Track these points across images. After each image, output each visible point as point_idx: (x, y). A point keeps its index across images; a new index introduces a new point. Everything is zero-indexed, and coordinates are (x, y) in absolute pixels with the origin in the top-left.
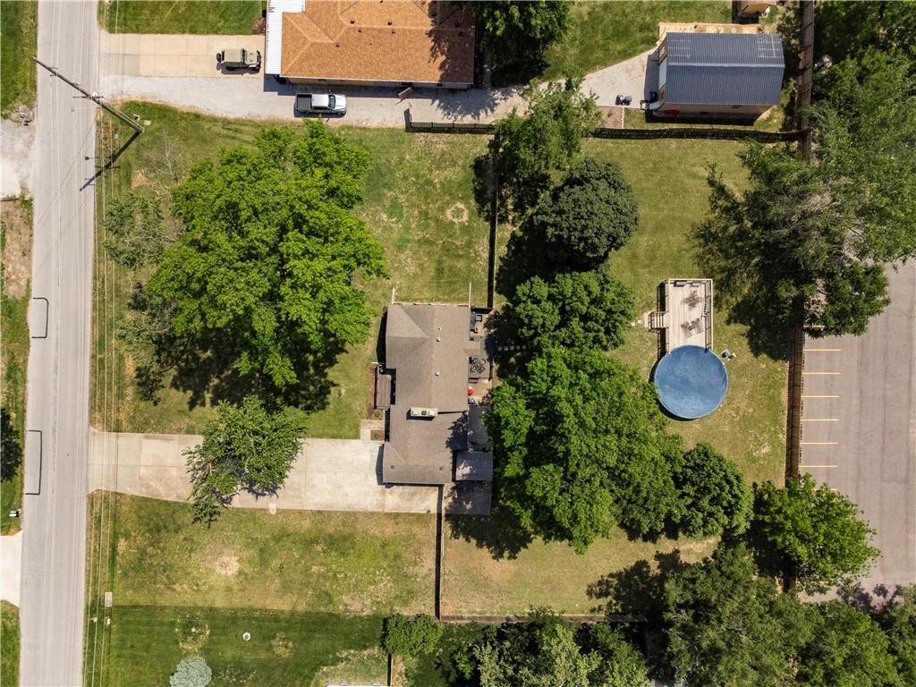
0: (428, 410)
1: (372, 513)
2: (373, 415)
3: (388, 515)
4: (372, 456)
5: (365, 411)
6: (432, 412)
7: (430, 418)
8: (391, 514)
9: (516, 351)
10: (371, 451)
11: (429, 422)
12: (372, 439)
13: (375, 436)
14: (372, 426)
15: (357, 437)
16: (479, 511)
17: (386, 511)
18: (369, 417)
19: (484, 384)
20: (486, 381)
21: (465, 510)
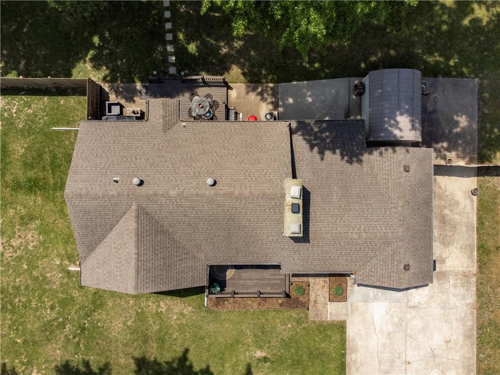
0: (289, 200)
1: (480, 294)
2: (301, 299)
3: (482, 265)
4: (376, 298)
5: (294, 313)
6: (293, 191)
7: (305, 194)
8: (479, 261)
9: (175, 41)
10: (366, 300)
11: (313, 197)
12: (345, 299)
13: (339, 295)
14: (321, 299)
15: (341, 327)
16: (471, 100)
17: (474, 269)
18: (305, 306)
19: (238, 97)
20: (233, 94)
21: (470, 126)
